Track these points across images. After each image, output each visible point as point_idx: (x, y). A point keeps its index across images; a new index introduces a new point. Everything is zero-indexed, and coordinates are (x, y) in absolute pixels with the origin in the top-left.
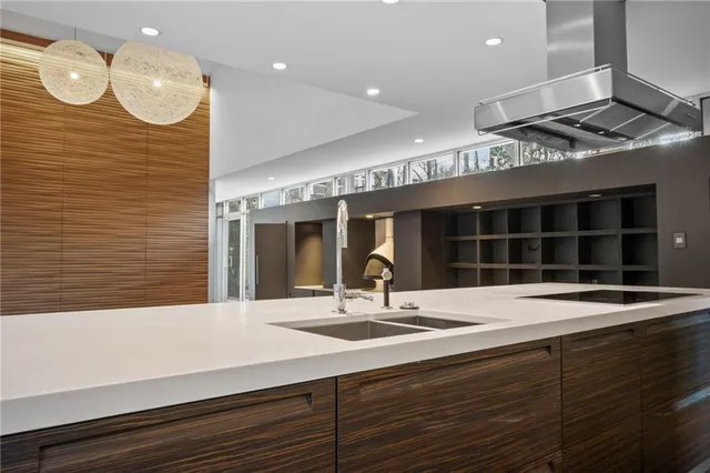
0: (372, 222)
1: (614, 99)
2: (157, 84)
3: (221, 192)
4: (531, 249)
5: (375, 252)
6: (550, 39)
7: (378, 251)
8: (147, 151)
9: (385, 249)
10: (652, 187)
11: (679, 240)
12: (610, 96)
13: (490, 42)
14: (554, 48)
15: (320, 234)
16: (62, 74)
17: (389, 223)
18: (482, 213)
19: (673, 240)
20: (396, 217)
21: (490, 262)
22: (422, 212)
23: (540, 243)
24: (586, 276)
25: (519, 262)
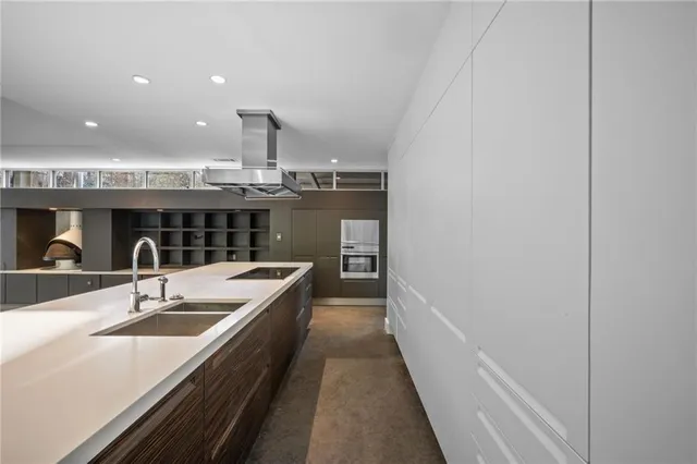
0: (53, 212)
4: (196, 237)
5: (58, 238)
7: (61, 237)
10: (268, 210)
11: (279, 237)
17: (74, 215)
18: (162, 214)
19: (276, 237)
20: (82, 211)
21: (168, 245)
22: (113, 210)
23: (203, 234)
24: (230, 253)
25: (189, 246)
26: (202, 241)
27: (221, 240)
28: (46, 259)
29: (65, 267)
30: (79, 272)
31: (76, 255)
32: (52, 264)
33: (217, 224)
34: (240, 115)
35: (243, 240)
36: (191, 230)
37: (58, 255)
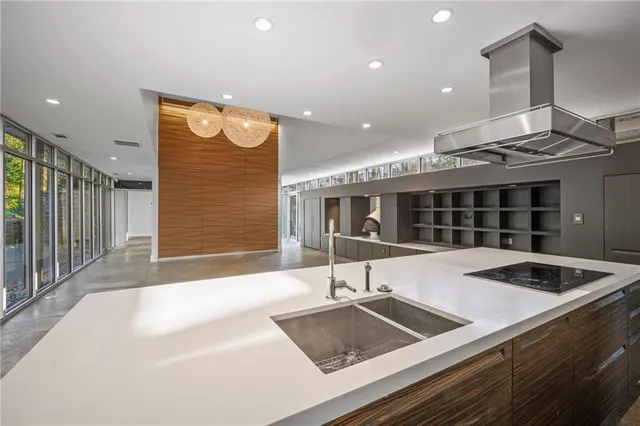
0: (369, 198)
1: (552, 131)
2: (246, 125)
3: (285, 180)
4: (466, 217)
5: (370, 216)
6: (492, 84)
7: (372, 216)
8: (245, 161)
9: (375, 215)
10: (558, 181)
11: (578, 219)
12: (550, 128)
13: (444, 90)
14: (496, 90)
15: (338, 204)
16: (198, 121)
17: (378, 199)
18: (434, 195)
19: (573, 218)
20: (382, 196)
21: (440, 224)
22: (398, 194)
23: (472, 214)
24: (504, 236)
25: (459, 225)
26: (471, 221)
27: (494, 220)
28: (364, 230)
29: (373, 238)
30: (378, 242)
31: (377, 227)
32: (367, 234)
33: (489, 202)
34: (486, 55)
35: (522, 221)
36: (462, 209)
37: (369, 228)
